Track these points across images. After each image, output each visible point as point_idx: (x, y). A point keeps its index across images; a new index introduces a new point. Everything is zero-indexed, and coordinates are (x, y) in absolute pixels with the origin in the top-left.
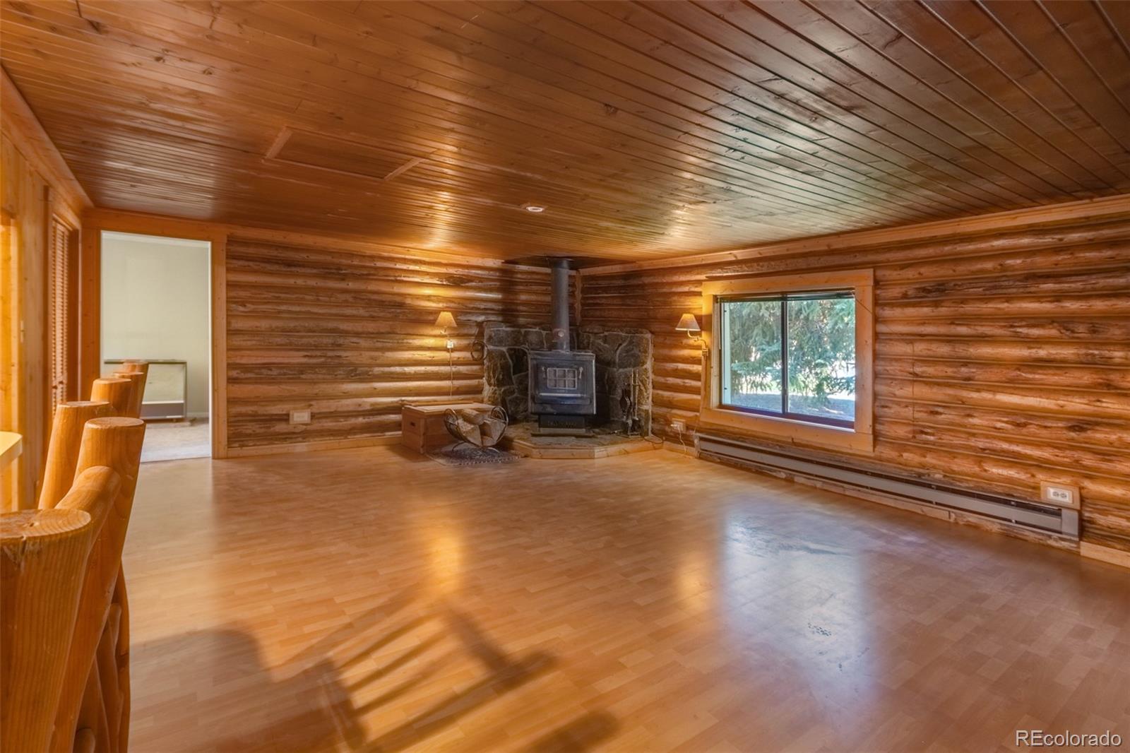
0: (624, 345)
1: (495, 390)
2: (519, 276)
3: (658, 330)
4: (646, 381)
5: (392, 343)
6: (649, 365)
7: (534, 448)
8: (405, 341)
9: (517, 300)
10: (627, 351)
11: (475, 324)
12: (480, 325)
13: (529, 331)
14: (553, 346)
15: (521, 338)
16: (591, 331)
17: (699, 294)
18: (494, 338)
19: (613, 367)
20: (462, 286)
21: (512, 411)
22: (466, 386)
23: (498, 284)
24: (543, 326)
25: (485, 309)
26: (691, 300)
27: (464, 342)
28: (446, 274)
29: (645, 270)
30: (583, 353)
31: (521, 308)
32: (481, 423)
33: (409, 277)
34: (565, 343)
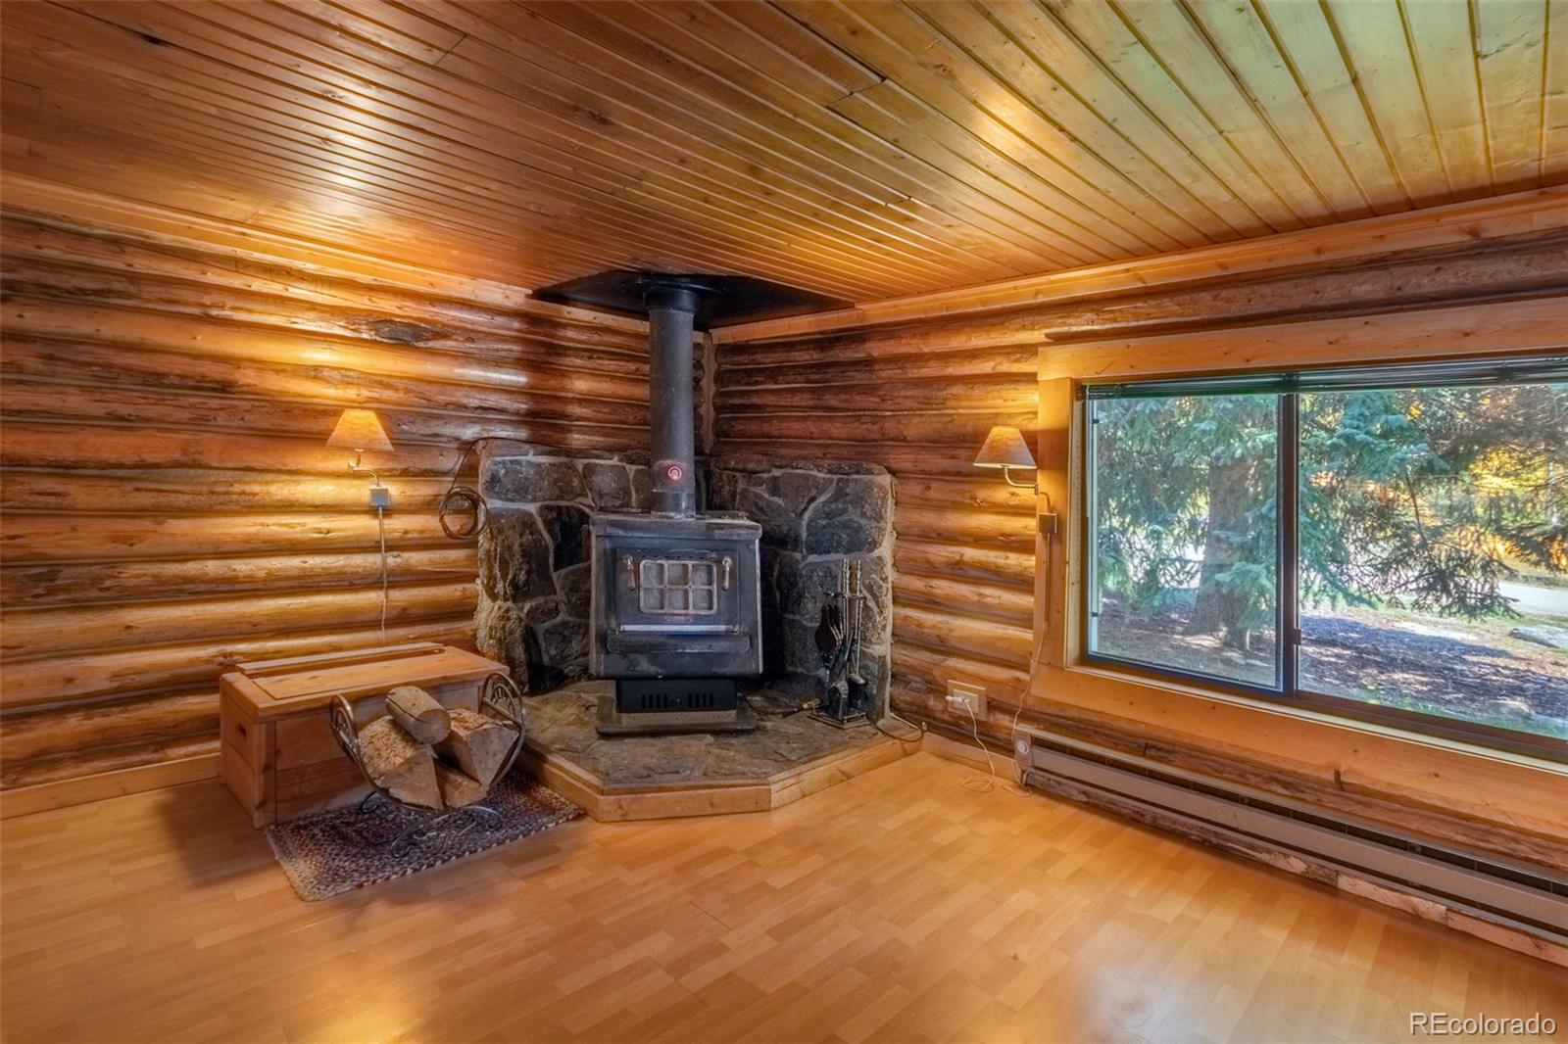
0: (822, 499)
1: (508, 610)
2: (570, 333)
3: (909, 466)
4: (881, 587)
5: (193, 493)
6: (886, 549)
7: (602, 793)
8: (237, 488)
9: (563, 389)
10: (829, 516)
11: (454, 445)
12: (468, 447)
13: (595, 465)
14: (652, 504)
15: (576, 482)
16: (740, 466)
17: (1031, 378)
18: (505, 480)
19: (795, 550)
20: (417, 348)
21: (552, 658)
22: (426, 604)
23: (517, 348)
24: (629, 453)
25: (481, 408)
26: (1004, 394)
27: (423, 490)
28: (370, 312)
29: (872, 326)
30: (727, 521)
31: (576, 410)
32: (441, 736)
33: (251, 311)
34: (684, 495)
